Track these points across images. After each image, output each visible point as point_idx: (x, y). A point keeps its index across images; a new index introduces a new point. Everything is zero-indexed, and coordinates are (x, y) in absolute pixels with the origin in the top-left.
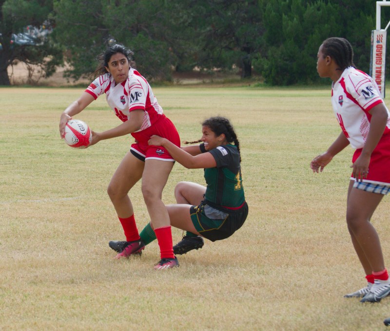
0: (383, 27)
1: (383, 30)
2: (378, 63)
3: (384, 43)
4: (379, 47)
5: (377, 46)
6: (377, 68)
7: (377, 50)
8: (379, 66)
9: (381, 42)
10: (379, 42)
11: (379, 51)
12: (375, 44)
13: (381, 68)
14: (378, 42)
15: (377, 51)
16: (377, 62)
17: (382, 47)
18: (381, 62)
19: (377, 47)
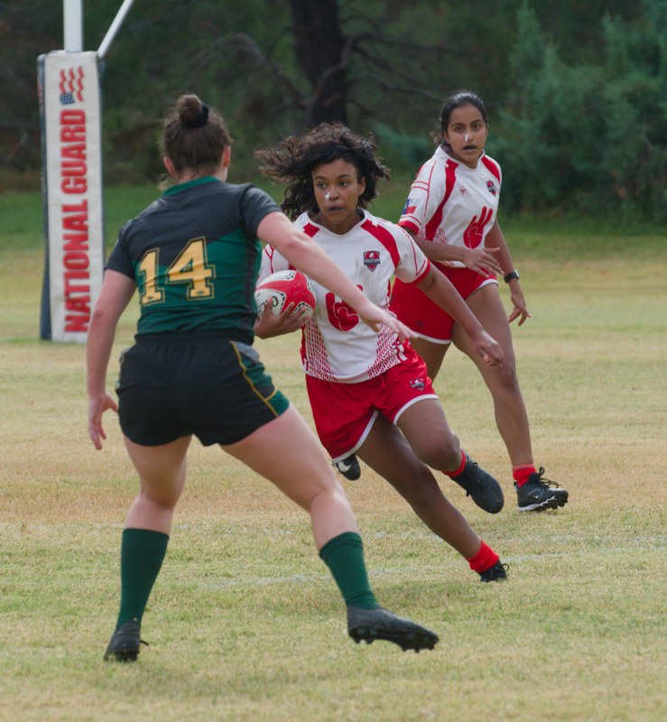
0: (90, 42)
1: (90, 54)
2: (71, 186)
3: (90, 104)
4: (74, 123)
5: (65, 113)
6: (66, 209)
7: (64, 132)
8: (75, 200)
9: (81, 99)
10: (71, 101)
11: (73, 139)
12: (53, 110)
13: (84, 207)
14: (66, 99)
15: (64, 139)
16: (66, 182)
17: (83, 121)
18: (84, 182)
19: (64, 122)
